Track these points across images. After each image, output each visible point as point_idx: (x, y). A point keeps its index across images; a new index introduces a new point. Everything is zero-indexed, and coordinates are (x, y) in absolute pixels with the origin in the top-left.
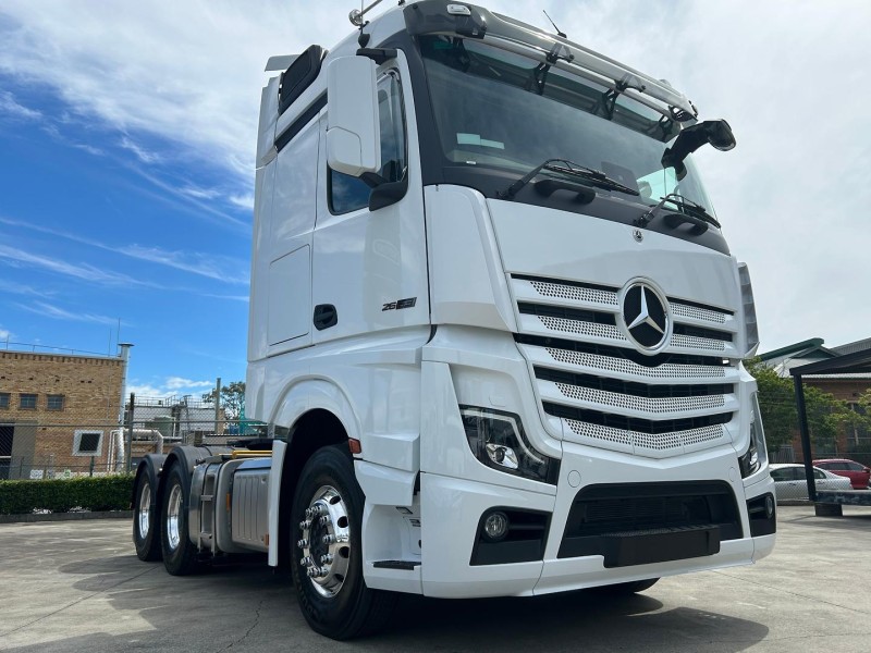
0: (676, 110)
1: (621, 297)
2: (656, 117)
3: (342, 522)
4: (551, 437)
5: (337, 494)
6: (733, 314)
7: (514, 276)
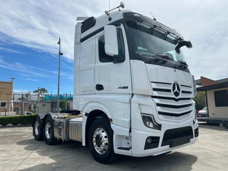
0: (178, 38)
1: (172, 86)
2: (174, 39)
3: (106, 137)
4: (160, 119)
5: (103, 130)
6: (191, 87)
7: (152, 82)
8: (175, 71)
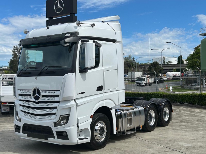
1: (32, 91)
6: (60, 90)
7: (19, 90)
8: (36, 78)
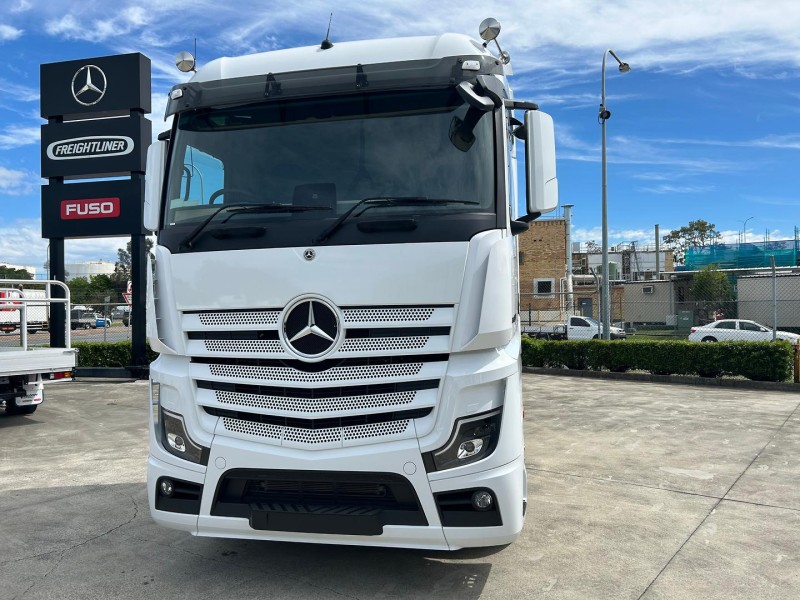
6: (452, 306)
7: (185, 312)
8: (309, 256)
